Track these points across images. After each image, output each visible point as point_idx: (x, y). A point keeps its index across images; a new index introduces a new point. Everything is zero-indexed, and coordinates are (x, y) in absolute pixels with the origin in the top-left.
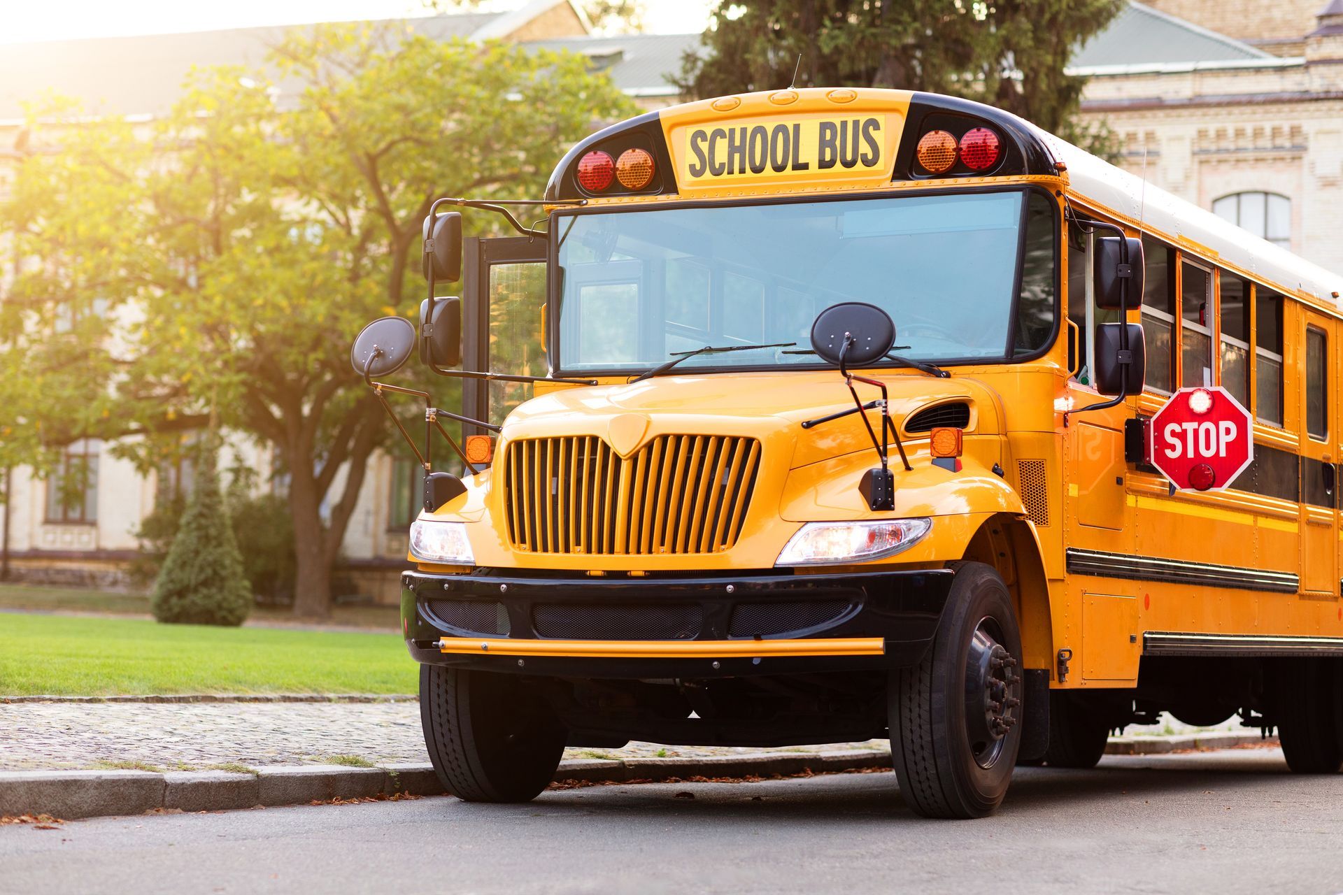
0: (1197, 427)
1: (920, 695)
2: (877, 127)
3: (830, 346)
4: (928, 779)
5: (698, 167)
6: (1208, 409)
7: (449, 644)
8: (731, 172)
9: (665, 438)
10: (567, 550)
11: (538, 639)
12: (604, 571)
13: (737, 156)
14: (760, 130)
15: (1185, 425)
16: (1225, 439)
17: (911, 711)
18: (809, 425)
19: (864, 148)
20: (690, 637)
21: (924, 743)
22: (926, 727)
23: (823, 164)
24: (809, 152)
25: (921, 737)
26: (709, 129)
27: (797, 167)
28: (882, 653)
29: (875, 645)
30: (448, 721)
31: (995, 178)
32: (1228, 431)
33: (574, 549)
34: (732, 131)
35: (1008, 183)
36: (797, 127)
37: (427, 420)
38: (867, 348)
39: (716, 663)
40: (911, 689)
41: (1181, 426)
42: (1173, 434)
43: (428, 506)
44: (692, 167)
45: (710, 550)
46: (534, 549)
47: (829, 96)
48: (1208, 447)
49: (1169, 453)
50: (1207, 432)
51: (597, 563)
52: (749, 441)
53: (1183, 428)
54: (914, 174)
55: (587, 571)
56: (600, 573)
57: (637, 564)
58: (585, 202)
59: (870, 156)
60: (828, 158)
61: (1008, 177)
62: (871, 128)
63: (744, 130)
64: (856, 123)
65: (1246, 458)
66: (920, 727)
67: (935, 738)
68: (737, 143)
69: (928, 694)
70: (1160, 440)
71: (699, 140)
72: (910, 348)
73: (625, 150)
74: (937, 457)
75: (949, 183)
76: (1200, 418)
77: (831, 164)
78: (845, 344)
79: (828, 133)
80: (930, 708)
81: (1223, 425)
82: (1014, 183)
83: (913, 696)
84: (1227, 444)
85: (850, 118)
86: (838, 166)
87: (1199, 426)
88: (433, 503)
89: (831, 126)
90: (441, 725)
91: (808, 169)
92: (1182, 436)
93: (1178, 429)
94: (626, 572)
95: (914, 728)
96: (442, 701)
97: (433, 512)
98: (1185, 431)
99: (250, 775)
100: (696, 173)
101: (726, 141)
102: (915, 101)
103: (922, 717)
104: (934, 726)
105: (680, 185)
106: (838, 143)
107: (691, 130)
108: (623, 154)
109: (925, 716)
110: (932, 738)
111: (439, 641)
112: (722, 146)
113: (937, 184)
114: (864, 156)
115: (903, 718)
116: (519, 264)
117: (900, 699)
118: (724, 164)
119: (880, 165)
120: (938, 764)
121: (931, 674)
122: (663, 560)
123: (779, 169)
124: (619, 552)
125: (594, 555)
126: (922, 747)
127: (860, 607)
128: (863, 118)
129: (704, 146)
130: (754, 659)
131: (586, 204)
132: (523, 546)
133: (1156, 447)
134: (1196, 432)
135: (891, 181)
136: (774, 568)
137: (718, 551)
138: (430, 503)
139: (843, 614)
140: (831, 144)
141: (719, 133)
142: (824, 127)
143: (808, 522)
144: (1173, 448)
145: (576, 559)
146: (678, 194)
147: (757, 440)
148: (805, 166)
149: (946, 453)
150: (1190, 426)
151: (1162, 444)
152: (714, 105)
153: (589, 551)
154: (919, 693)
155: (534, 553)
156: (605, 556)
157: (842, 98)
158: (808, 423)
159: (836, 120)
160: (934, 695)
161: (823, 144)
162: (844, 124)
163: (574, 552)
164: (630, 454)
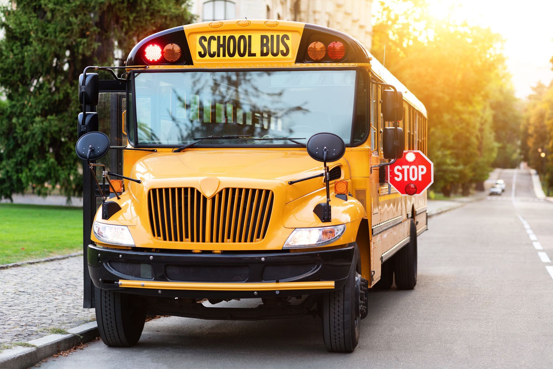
0: (409, 168)
1: (339, 302)
2: (288, 38)
3: (317, 153)
4: (339, 338)
5: (203, 53)
6: (414, 160)
7: (123, 283)
8: (219, 56)
9: (227, 190)
10: (182, 240)
11: (169, 281)
12: (201, 250)
13: (221, 49)
14: (232, 37)
15: (404, 167)
16: (421, 173)
17: (334, 309)
18: (291, 183)
19: (282, 48)
20: (243, 281)
21: (340, 323)
22: (341, 316)
23: (263, 54)
24: (256, 48)
25: (339, 320)
26: (208, 36)
27: (250, 55)
28: (334, 288)
29: (330, 284)
30: (110, 313)
31: (343, 64)
32: (422, 170)
33: (185, 240)
34: (219, 37)
35: (349, 66)
36: (250, 37)
37: (103, 177)
38: (334, 154)
39: (256, 292)
40: (335, 299)
41: (402, 167)
42: (398, 170)
43: (105, 216)
44: (200, 53)
45: (252, 241)
46: (165, 239)
47: (266, 24)
48: (413, 177)
49: (396, 178)
50: (413, 170)
51: (197, 247)
52: (268, 192)
53: (403, 168)
54: (306, 61)
55: (193, 250)
56: (199, 251)
57: (217, 247)
58: (148, 67)
59: (285, 52)
60: (265, 51)
61: (349, 64)
62: (285, 39)
63: (224, 37)
64: (278, 36)
65: (430, 181)
66: (339, 316)
67: (345, 321)
68: (221, 43)
69: (343, 302)
70: (392, 173)
71: (203, 40)
72: (306, 139)
73: (167, 44)
74: (338, 194)
75: (322, 65)
76: (410, 164)
77: (267, 54)
78: (325, 153)
79: (265, 40)
80: (344, 308)
81: (420, 167)
82: (352, 66)
83: (336, 302)
84: (422, 175)
85: (275, 34)
86: (270, 56)
87: (410, 167)
88: (107, 215)
89: (267, 37)
90: (106, 315)
91: (256, 56)
92: (402, 171)
93: (400, 168)
94: (212, 251)
95: (335, 317)
96: (107, 304)
97: (107, 219)
98: (403, 169)
99: (33, 348)
100: (202, 55)
101: (216, 42)
102: (306, 28)
103: (340, 312)
104: (345, 316)
105: (194, 62)
106: (270, 45)
107: (199, 36)
108: (167, 46)
109: (341, 311)
110: (344, 321)
111: (118, 282)
112: (214, 44)
113: (317, 65)
114: (282, 51)
115: (331, 312)
116: (110, 93)
117: (330, 304)
118: (216, 52)
119: (290, 56)
120: (345, 331)
121: (344, 293)
122: (229, 245)
123: (242, 55)
124: (208, 242)
125: (195, 243)
126: (339, 325)
127: (321, 266)
128: (281, 35)
129: (206, 44)
130: (276, 292)
131: (148, 68)
132: (159, 238)
133: (391, 176)
134: (408, 170)
135: (295, 63)
136: (282, 249)
137: (255, 242)
138: (106, 215)
139: (313, 270)
140: (267, 45)
141: (212, 38)
142: (263, 37)
143: (296, 228)
144: (398, 176)
145: (186, 245)
146: (193, 65)
147: (271, 191)
148: (254, 55)
149: (342, 192)
150: (405, 167)
151: (393, 175)
152: (210, 25)
153: (192, 240)
154: (339, 301)
155: (165, 242)
156: (201, 243)
157: (272, 25)
158: (291, 182)
159: (269, 35)
160: (345, 302)
161: (262, 45)
162: (272, 37)
163: (185, 241)
164: (212, 197)
